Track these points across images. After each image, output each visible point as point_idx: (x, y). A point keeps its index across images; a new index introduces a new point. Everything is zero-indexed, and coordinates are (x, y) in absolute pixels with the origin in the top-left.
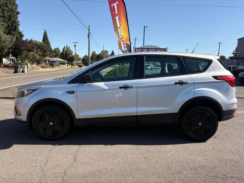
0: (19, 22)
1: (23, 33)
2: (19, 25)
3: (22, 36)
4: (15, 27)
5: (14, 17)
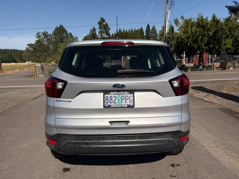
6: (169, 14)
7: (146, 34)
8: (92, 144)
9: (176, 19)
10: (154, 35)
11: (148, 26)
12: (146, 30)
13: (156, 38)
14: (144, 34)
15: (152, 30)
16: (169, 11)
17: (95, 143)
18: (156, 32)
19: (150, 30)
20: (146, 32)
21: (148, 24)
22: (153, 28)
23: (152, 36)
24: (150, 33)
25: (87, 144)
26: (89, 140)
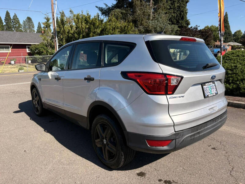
0: (188, 10)
1: (189, 21)
2: (186, 13)
3: (188, 24)
4: (183, 16)
5: (182, 7)
6: (56, 5)
7: (6, 23)
8: (202, 132)
9: (62, 12)
10: (17, 25)
11: (8, 14)
12: (6, 18)
13: (20, 29)
14: (3, 23)
15: (14, 19)
16: (56, 2)
17: (203, 130)
18: (19, 22)
19: (11, 19)
20: (5, 20)
21: (7, 11)
22: (14, 16)
23: (15, 26)
24: (11, 22)
25: (199, 133)
26: (199, 130)
